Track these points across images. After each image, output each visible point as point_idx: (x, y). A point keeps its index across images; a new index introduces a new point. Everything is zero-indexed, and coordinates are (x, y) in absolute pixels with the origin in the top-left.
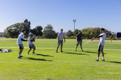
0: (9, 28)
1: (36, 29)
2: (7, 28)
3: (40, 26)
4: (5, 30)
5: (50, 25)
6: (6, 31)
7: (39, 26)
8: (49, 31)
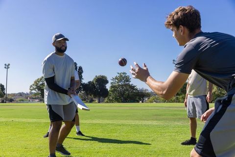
0: (39, 82)
1: (95, 82)
2: (35, 82)
3: (103, 77)
4: (31, 86)
5: (124, 73)
6: (35, 87)
7: (101, 76)
8: (122, 85)
